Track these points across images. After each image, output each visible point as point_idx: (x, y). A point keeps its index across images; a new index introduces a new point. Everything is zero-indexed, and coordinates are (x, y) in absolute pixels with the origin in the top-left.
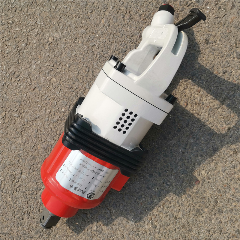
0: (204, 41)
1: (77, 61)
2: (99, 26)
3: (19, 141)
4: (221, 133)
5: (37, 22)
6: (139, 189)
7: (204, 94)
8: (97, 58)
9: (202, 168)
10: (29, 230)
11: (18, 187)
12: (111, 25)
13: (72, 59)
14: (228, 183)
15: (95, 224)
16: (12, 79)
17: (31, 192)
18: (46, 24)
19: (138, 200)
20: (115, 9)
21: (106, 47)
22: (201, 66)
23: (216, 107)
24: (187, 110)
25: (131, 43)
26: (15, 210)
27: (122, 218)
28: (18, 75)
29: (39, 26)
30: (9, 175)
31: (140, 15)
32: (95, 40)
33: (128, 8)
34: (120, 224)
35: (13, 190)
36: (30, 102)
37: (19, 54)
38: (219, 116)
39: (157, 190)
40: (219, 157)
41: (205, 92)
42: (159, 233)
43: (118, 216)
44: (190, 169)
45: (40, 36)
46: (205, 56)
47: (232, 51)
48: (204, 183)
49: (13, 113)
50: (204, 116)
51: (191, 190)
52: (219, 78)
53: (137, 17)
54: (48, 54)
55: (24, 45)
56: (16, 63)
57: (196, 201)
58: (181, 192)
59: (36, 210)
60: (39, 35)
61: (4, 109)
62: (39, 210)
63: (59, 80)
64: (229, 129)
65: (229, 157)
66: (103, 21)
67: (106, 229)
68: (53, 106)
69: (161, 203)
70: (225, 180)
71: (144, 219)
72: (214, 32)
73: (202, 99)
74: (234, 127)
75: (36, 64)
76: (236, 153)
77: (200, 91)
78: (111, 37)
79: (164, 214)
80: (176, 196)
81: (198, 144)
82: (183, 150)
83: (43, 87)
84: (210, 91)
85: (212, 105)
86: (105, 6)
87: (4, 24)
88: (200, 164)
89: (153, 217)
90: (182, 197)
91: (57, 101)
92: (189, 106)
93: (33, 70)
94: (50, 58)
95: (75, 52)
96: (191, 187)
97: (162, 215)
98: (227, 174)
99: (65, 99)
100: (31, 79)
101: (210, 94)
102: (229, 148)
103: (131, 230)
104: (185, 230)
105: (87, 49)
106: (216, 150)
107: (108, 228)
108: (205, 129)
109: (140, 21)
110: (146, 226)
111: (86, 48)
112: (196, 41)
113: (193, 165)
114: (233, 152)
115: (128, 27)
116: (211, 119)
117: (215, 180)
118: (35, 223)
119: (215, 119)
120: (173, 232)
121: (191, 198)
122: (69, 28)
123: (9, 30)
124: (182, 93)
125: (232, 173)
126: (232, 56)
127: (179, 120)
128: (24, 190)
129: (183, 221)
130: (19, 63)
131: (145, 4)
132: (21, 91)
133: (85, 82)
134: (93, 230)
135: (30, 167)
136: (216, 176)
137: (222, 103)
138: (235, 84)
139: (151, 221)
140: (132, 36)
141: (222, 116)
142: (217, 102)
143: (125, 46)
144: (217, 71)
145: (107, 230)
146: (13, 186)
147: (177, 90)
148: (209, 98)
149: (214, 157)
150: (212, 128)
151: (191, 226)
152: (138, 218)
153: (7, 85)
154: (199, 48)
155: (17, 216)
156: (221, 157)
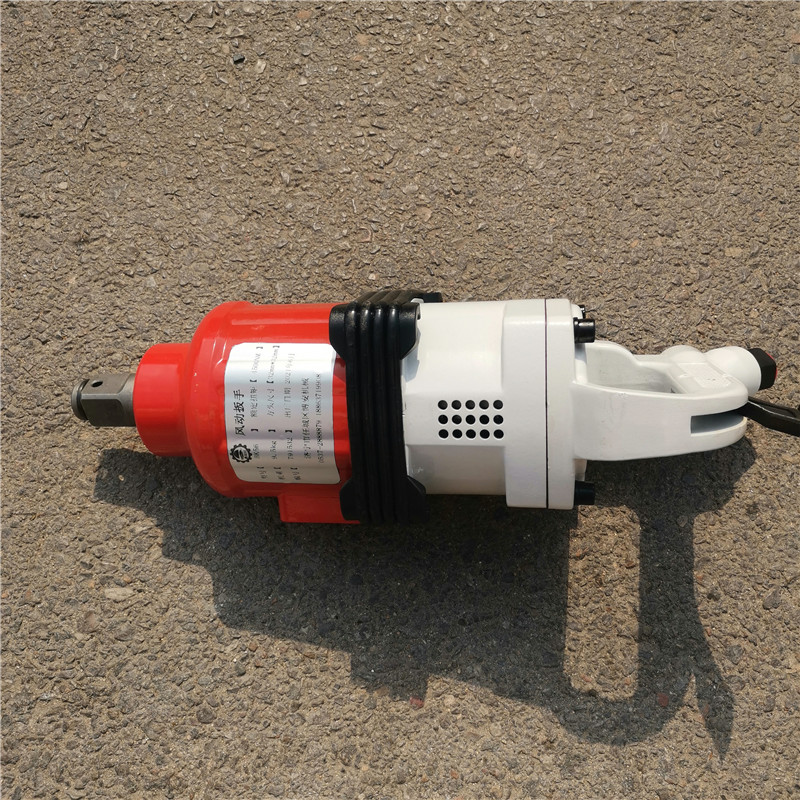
0: (750, 502)
1: (505, 239)
2: (619, 242)
3: (231, 221)
4: (569, 679)
5: (531, 98)
6: (305, 573)
7: (632, 580)
8: (545, 281)
9: (459, 691)
10: (27, 375)
11: (115, 284)
12: (638, 268)
13: (502, 225)
14: (466, 778)
15: (150, 522)
16: (363, 116)
17: (124, 322)
18: (540, 119)
19: (276, 588)
20: (680, 254)
21: (582, 286)
22: (689, 531)
23: (622, 627)
24: (568, 566)
25: (631, 337)
26: (55, 312)
27: (208, 577)
28: (381, 125)
29: (525, 107)
30: (132, 245)
31: (704, 319)
32: (580, 250)
33: (702, 283)
34: (192, 583)
35: (102, 276)
36: (338, 189)
37: (432, 100)
38: (606, 649)
39: (333, 616)
40: (512, 713)
41: (637, 580)
42: (231, 691)
43: (206, 566)
44: (436, 664)
45: (506, 123)
46: (718, 525)
47: (771, 582)
48: (428, 720)
49: (285, 167)
50: (581, 614)
51: (388, 698)
52: (692, 591)
53: (696, 315)
54: (476, 164)
55: (459, 96)
56: (406, 106)
57: (370, 729)
58: (367, 680)
59: (88, 360)
60: (507, 119)
61: (282, 141)
62: (94, 368)
63: (434, 226)
64: (592, 693)
65: (528, 736)
66: (635, 243)
67: (156, 556)
68: (365, 249)
69: (309, 649)
70: (469, 765)
71: (241, 633)
72: (784, 511)
73: (618, 582)
74: (605, 700)
75: (436, 150)
76: (548, 748)
77: (632, 567)
78: (612, 284)
79: (288, 673)
80: (348, 674)
81: (508, 642)
82: (469, 616)
83: (393, 198)
84: (649, 590)
85: (619, 615)
86: (672, 227)
87: (476, 25)
88: (465, 680)
89: (260, 652)
90: (358, 689)
91: (383, 249)
92: (580, 564)
93: (416, 152)
94: (472, 176)
95: (522, 223)
96: (395, 694)
97: (281, 671)
98: (486, 760)
99: (399, 266)
100: (394, 161)
101: (641, 594)
102: (549, 723)
103: (195, 619)
104: (282, 751)
105: (549, 245)
106: (522, 694)
107: (162, 559)
108: (554, 635)
109: (693, 328)
110: (228, 649)
111: (548, 242)
112: (737, 484)
113: (450, 665)
114: (545, 738)
115: (661, 307)
116: (588, 636)
117: (450, 741)
118: (55, 378)
119: (592, 645)
120: (258, 723)
121: (371, 711)
122: (567, 176)
123: (471, 43)
124: (598, 529)
125: (497, 770)
126: (760, 588)
127: (532, 563)
128: (118, 302)
129: (302, 730)
130: (410, 111)
131: (738, 314)
132: (350, 153)
133: (470, 287)
134: (131, 527)
135: (183, 283)
136: (462, 739)
137: (641, 637)
138: (704, 639)
139: (250, 653)
140: (646, 331)
141: (612, 657)
142: (635, 625)
143: (615, 329)
144: (704, 577)
145: (156, 562)
146: (111, 270)
147: (597, 513)
148: (632, 599)
149: (503, 701)
150: (567, 652)
151: (303, 758)
152: (235, 616)
153: (342, 113)
154: (726, 501)
155: (44, 324)
156: (515, 719)
